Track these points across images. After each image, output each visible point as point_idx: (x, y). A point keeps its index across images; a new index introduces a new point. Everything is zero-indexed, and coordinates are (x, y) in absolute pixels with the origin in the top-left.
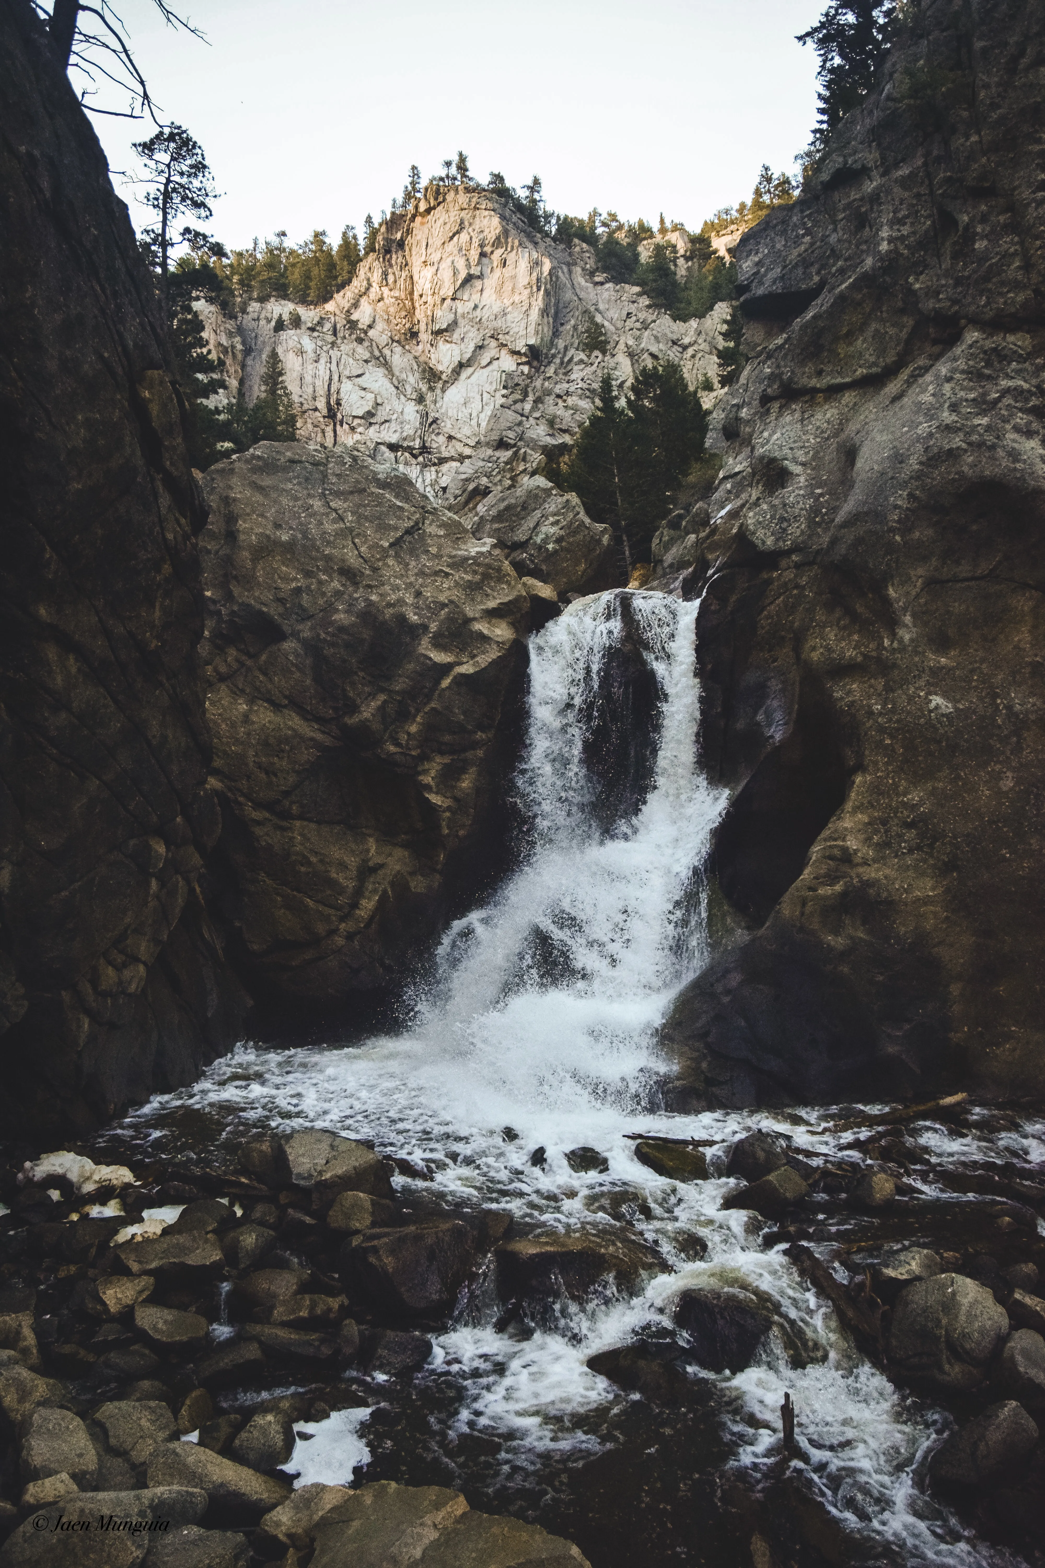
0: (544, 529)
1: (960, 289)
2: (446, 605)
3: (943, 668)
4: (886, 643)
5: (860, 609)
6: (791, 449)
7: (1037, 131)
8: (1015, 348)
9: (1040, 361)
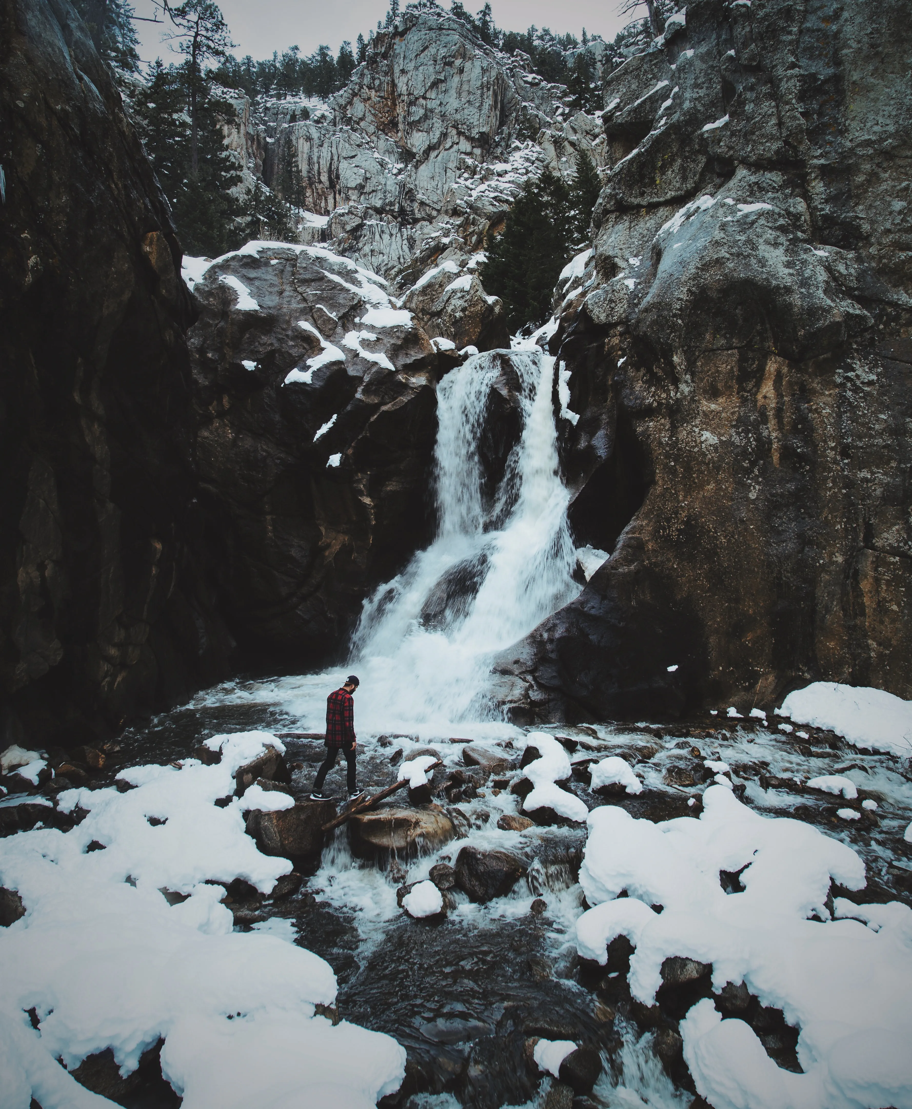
0: (453, 302)
1: (734, 139)
2: (376, 362)
3: (713, 411)
4: (672, 394)
5: (655, 369)
6: (621, 249)
7: (789, 26)
8: (770, 182)
9: (788, 191)
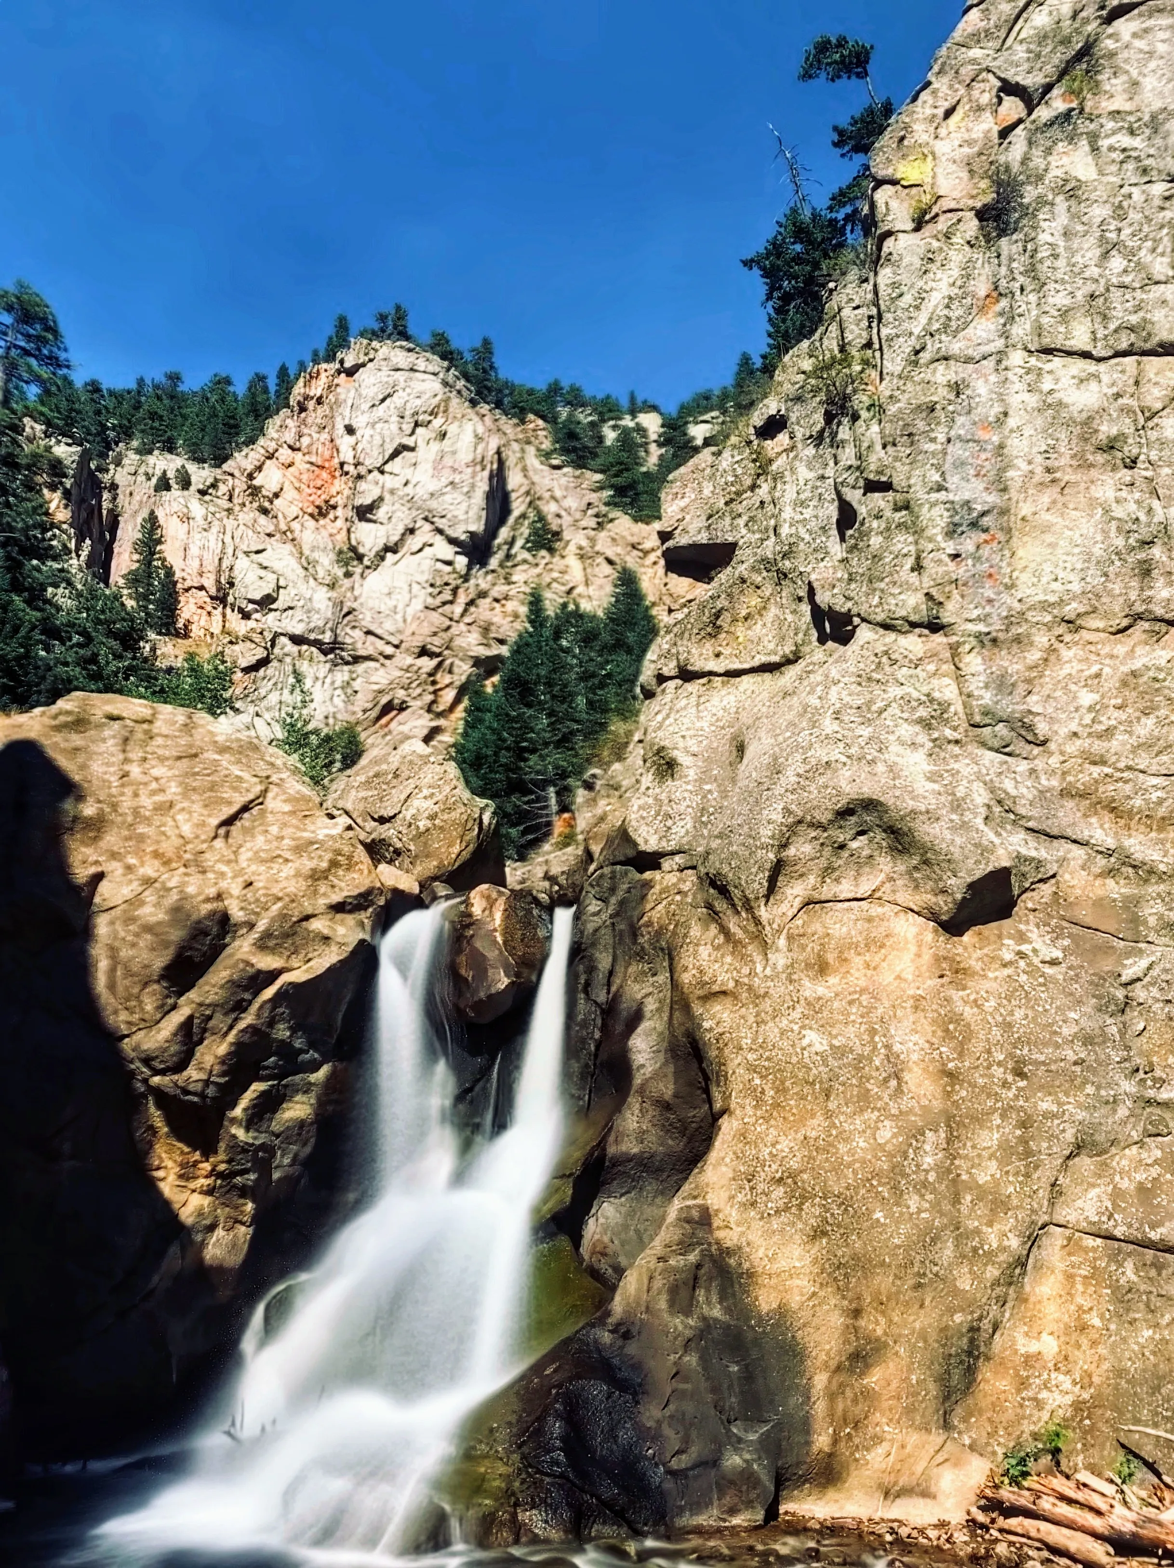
0: (416, 803)
1: (853, 585)
2: (279, 899)
3: (820, 998)
4: (759, 968)
5: (733, 928)
6: (683, 737)
7: (933, 430)
8: (906, 653)
9: (931, 668)
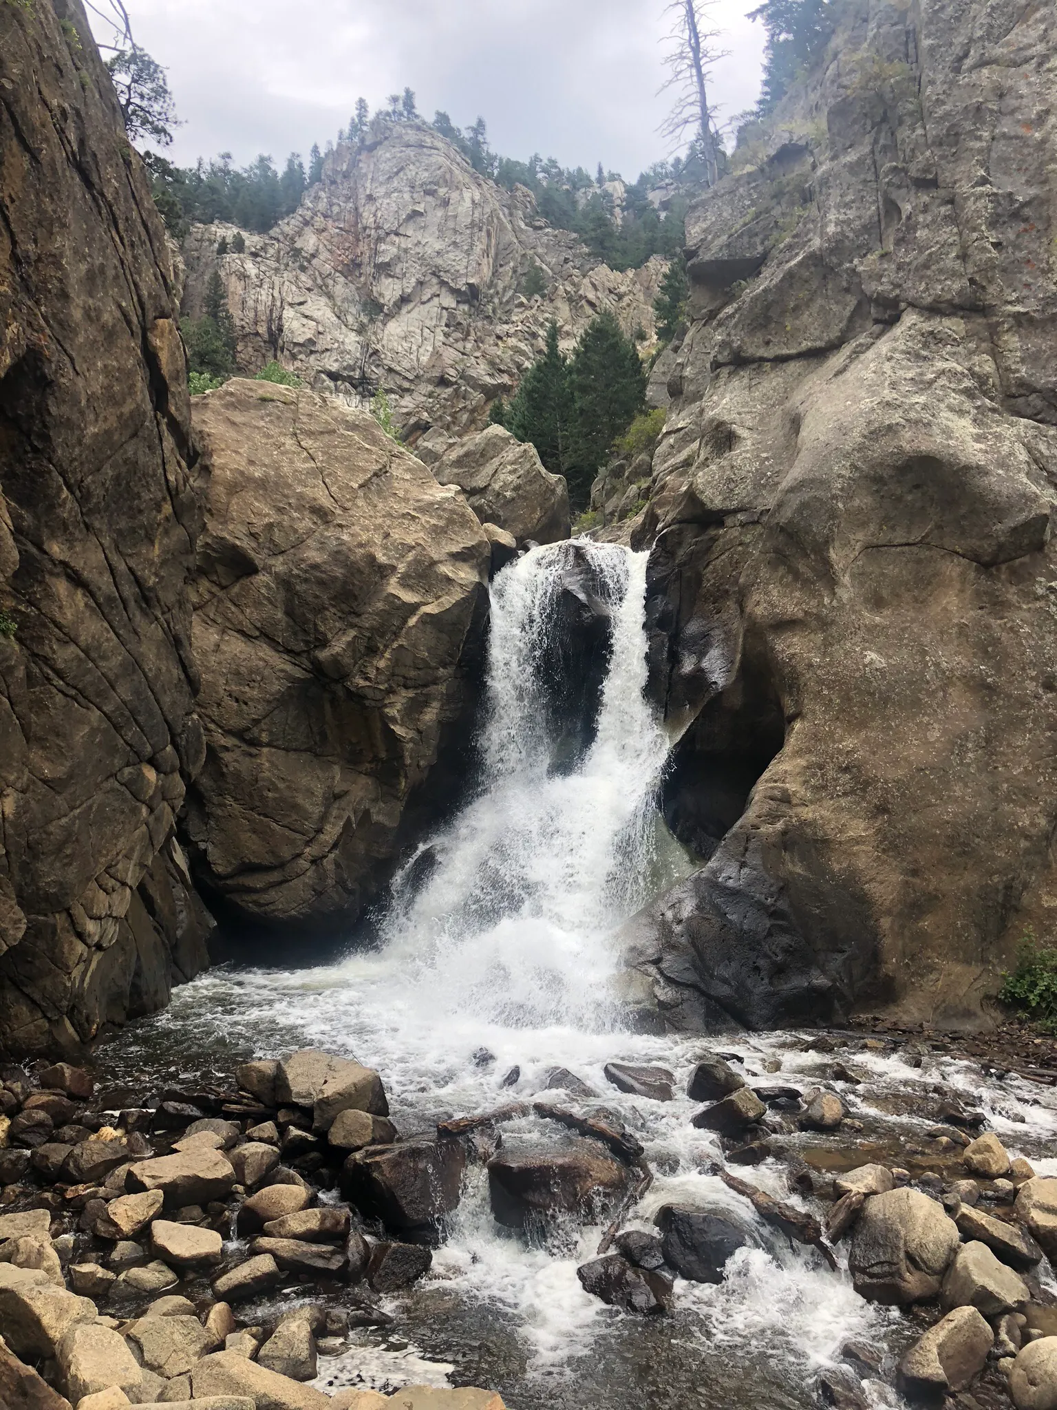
0: (502, 477)
1: (901, 274)
2: (413, 547)
3: (877, 626)
4: (826, 601)
5: (802, 568)
6: (739, 414)
7: (978, 129)
8: (950, 332)
9: (972, 345)
